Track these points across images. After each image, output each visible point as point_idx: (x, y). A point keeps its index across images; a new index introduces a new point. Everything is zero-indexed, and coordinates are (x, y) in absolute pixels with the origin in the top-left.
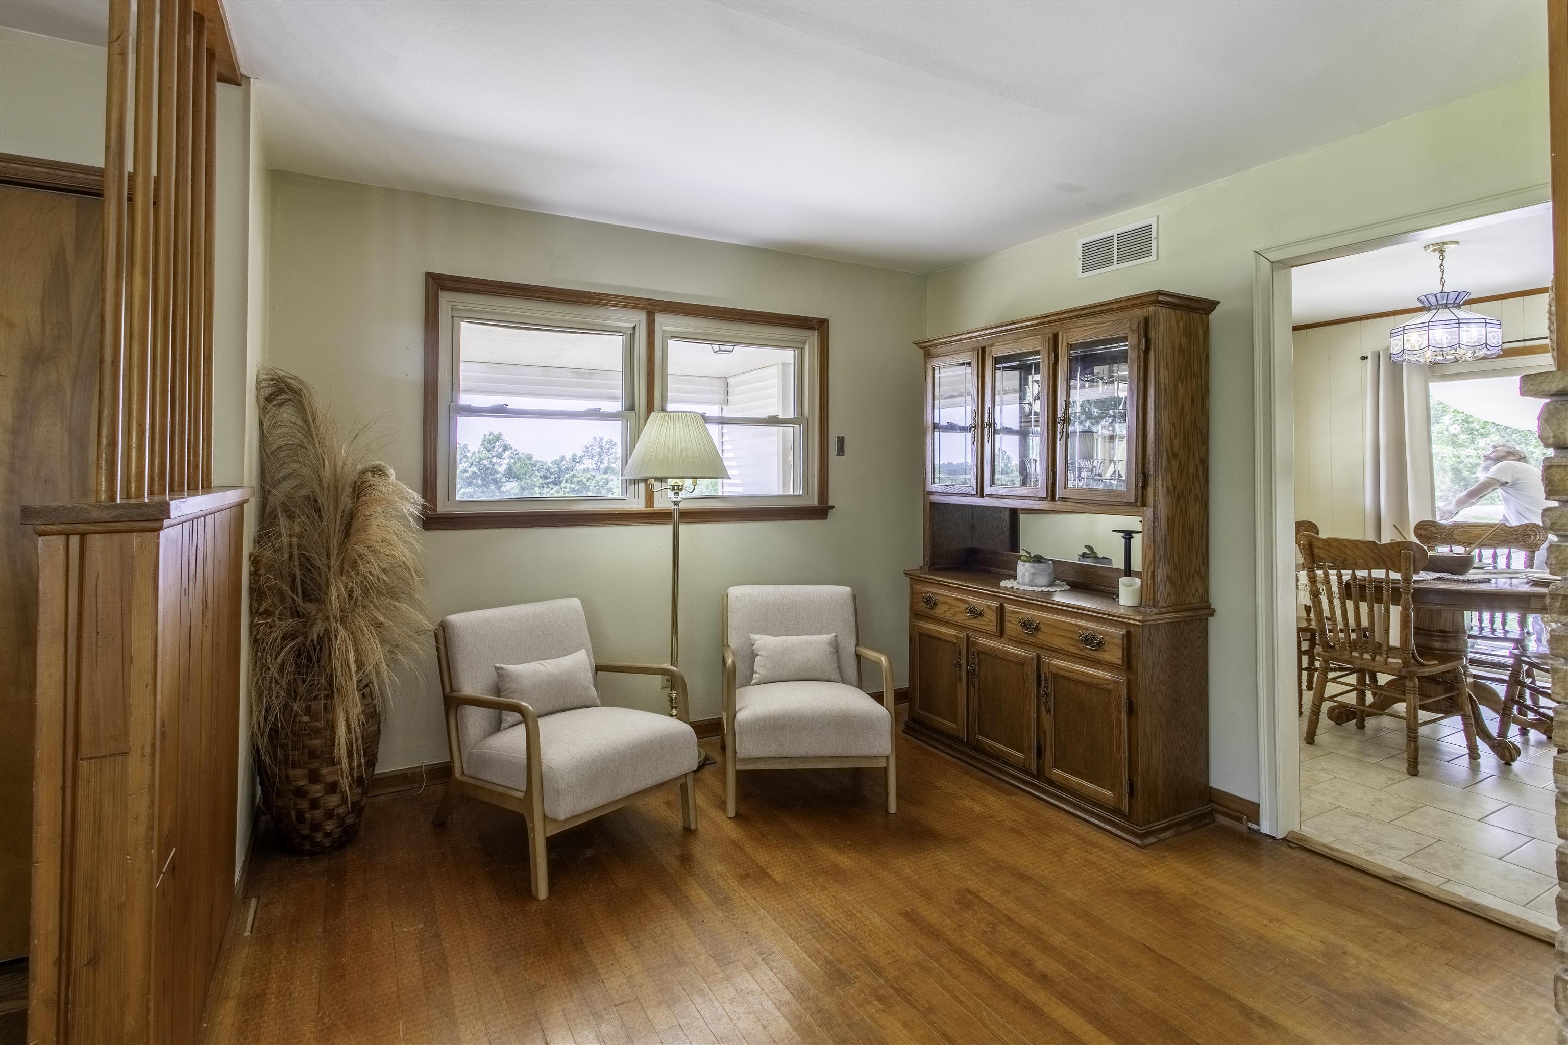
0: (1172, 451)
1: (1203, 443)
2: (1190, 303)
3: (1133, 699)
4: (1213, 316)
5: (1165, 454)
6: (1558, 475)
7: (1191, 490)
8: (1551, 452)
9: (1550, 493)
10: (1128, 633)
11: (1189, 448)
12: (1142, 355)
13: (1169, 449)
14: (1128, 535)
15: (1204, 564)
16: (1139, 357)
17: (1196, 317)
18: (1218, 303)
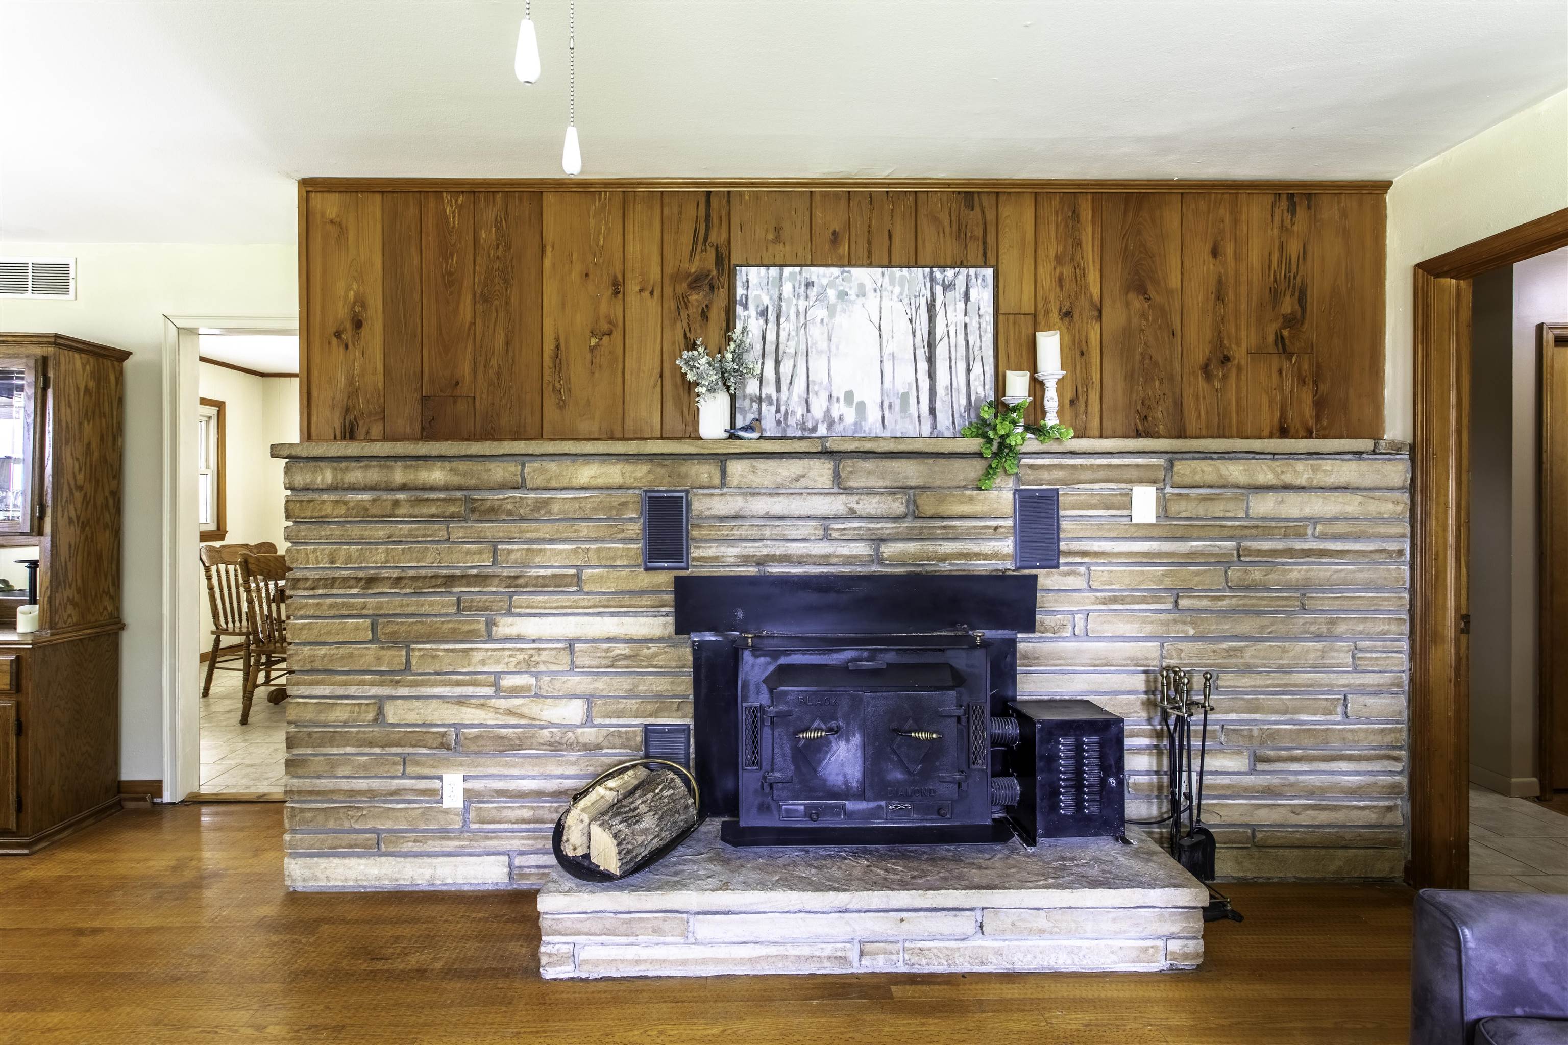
0: (76, 484)
1: (114, 477)
2: (97, 350)
3: (23, 719)
4: (128, 364)
5: (66, 487)
6: (291, 506)
7: (98, 520)
8: (289, 492)
9: (288, 517)
10: (18, 658)
11: (97, 481)
12: (39, 391)
13: (72, 483)
14: (33, 565)
15: (114, 584)
16: (36, 393)
17: (108, 363)
18: (131, 353)
